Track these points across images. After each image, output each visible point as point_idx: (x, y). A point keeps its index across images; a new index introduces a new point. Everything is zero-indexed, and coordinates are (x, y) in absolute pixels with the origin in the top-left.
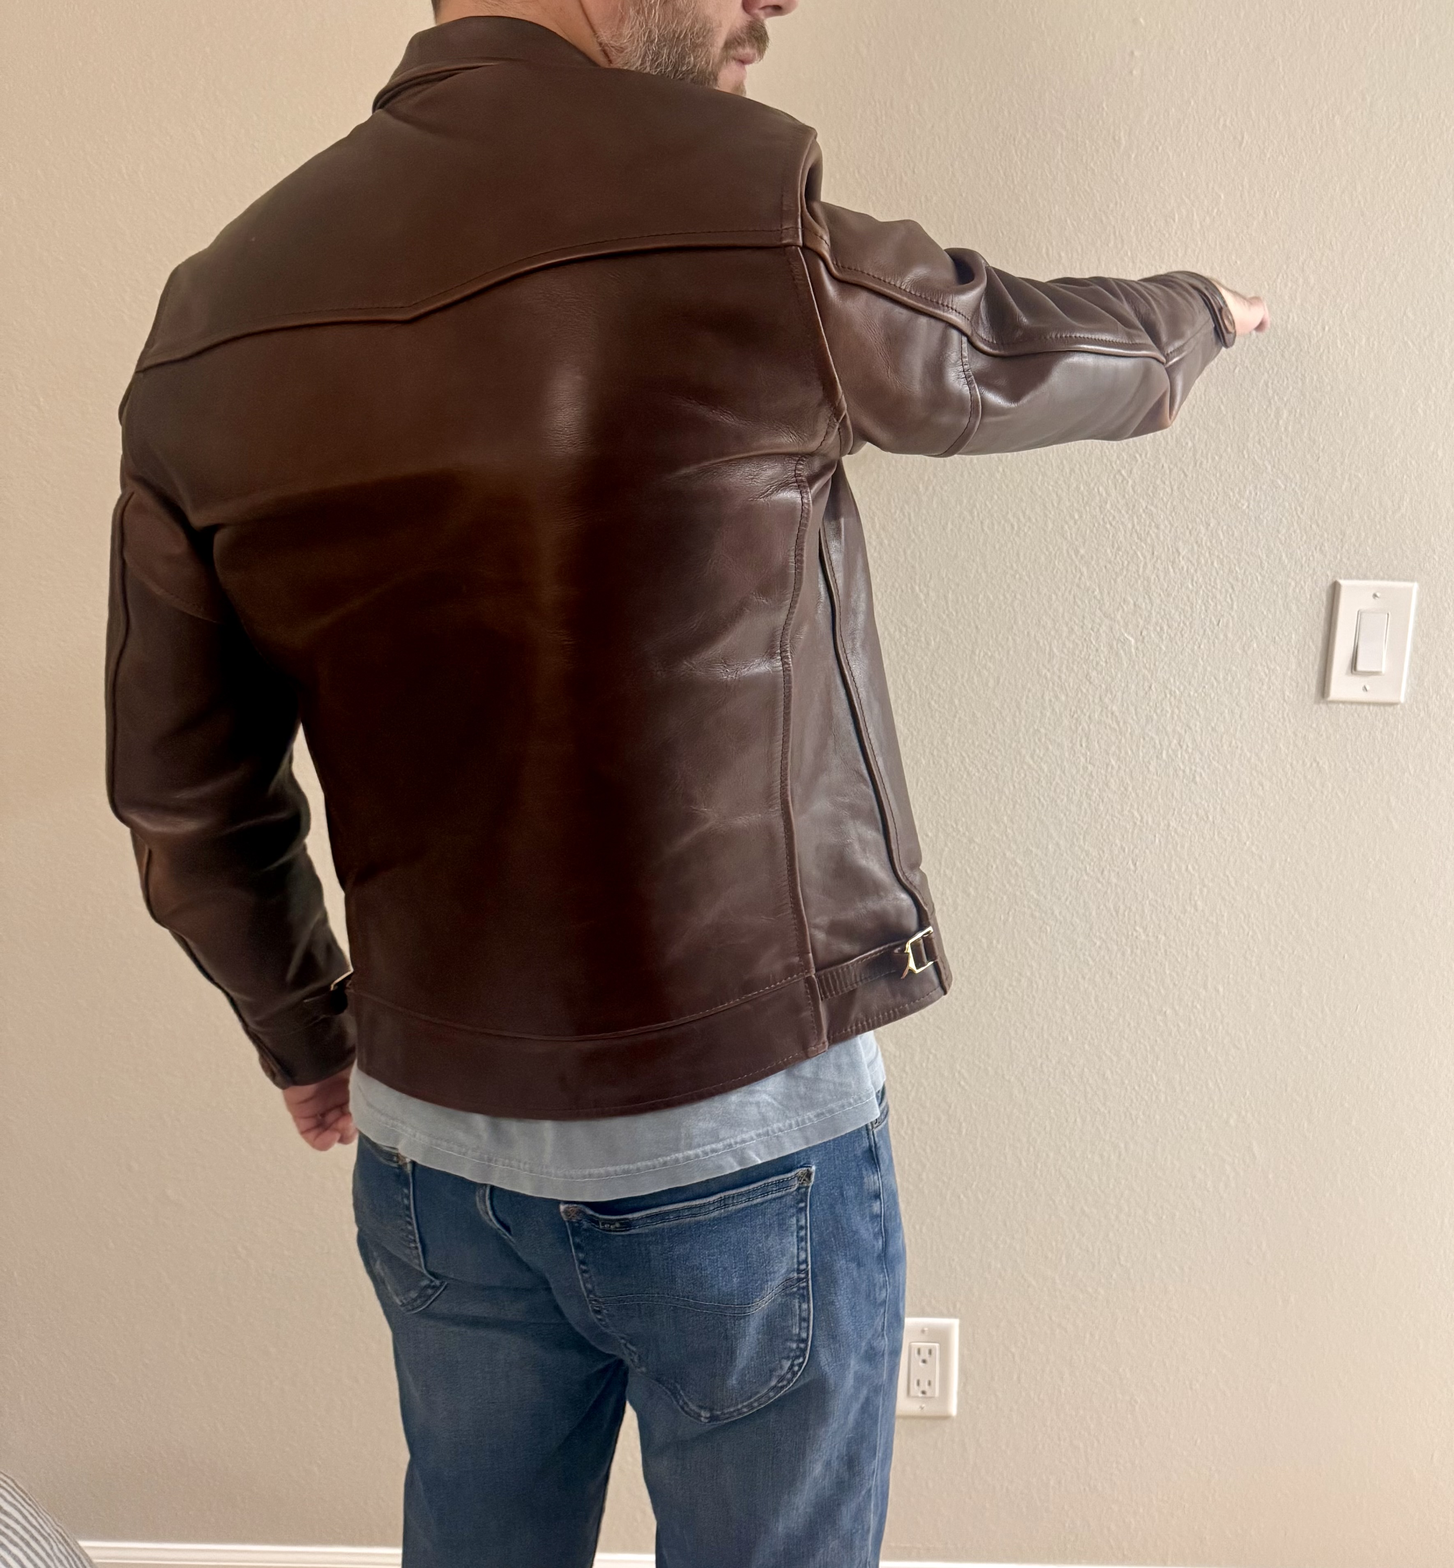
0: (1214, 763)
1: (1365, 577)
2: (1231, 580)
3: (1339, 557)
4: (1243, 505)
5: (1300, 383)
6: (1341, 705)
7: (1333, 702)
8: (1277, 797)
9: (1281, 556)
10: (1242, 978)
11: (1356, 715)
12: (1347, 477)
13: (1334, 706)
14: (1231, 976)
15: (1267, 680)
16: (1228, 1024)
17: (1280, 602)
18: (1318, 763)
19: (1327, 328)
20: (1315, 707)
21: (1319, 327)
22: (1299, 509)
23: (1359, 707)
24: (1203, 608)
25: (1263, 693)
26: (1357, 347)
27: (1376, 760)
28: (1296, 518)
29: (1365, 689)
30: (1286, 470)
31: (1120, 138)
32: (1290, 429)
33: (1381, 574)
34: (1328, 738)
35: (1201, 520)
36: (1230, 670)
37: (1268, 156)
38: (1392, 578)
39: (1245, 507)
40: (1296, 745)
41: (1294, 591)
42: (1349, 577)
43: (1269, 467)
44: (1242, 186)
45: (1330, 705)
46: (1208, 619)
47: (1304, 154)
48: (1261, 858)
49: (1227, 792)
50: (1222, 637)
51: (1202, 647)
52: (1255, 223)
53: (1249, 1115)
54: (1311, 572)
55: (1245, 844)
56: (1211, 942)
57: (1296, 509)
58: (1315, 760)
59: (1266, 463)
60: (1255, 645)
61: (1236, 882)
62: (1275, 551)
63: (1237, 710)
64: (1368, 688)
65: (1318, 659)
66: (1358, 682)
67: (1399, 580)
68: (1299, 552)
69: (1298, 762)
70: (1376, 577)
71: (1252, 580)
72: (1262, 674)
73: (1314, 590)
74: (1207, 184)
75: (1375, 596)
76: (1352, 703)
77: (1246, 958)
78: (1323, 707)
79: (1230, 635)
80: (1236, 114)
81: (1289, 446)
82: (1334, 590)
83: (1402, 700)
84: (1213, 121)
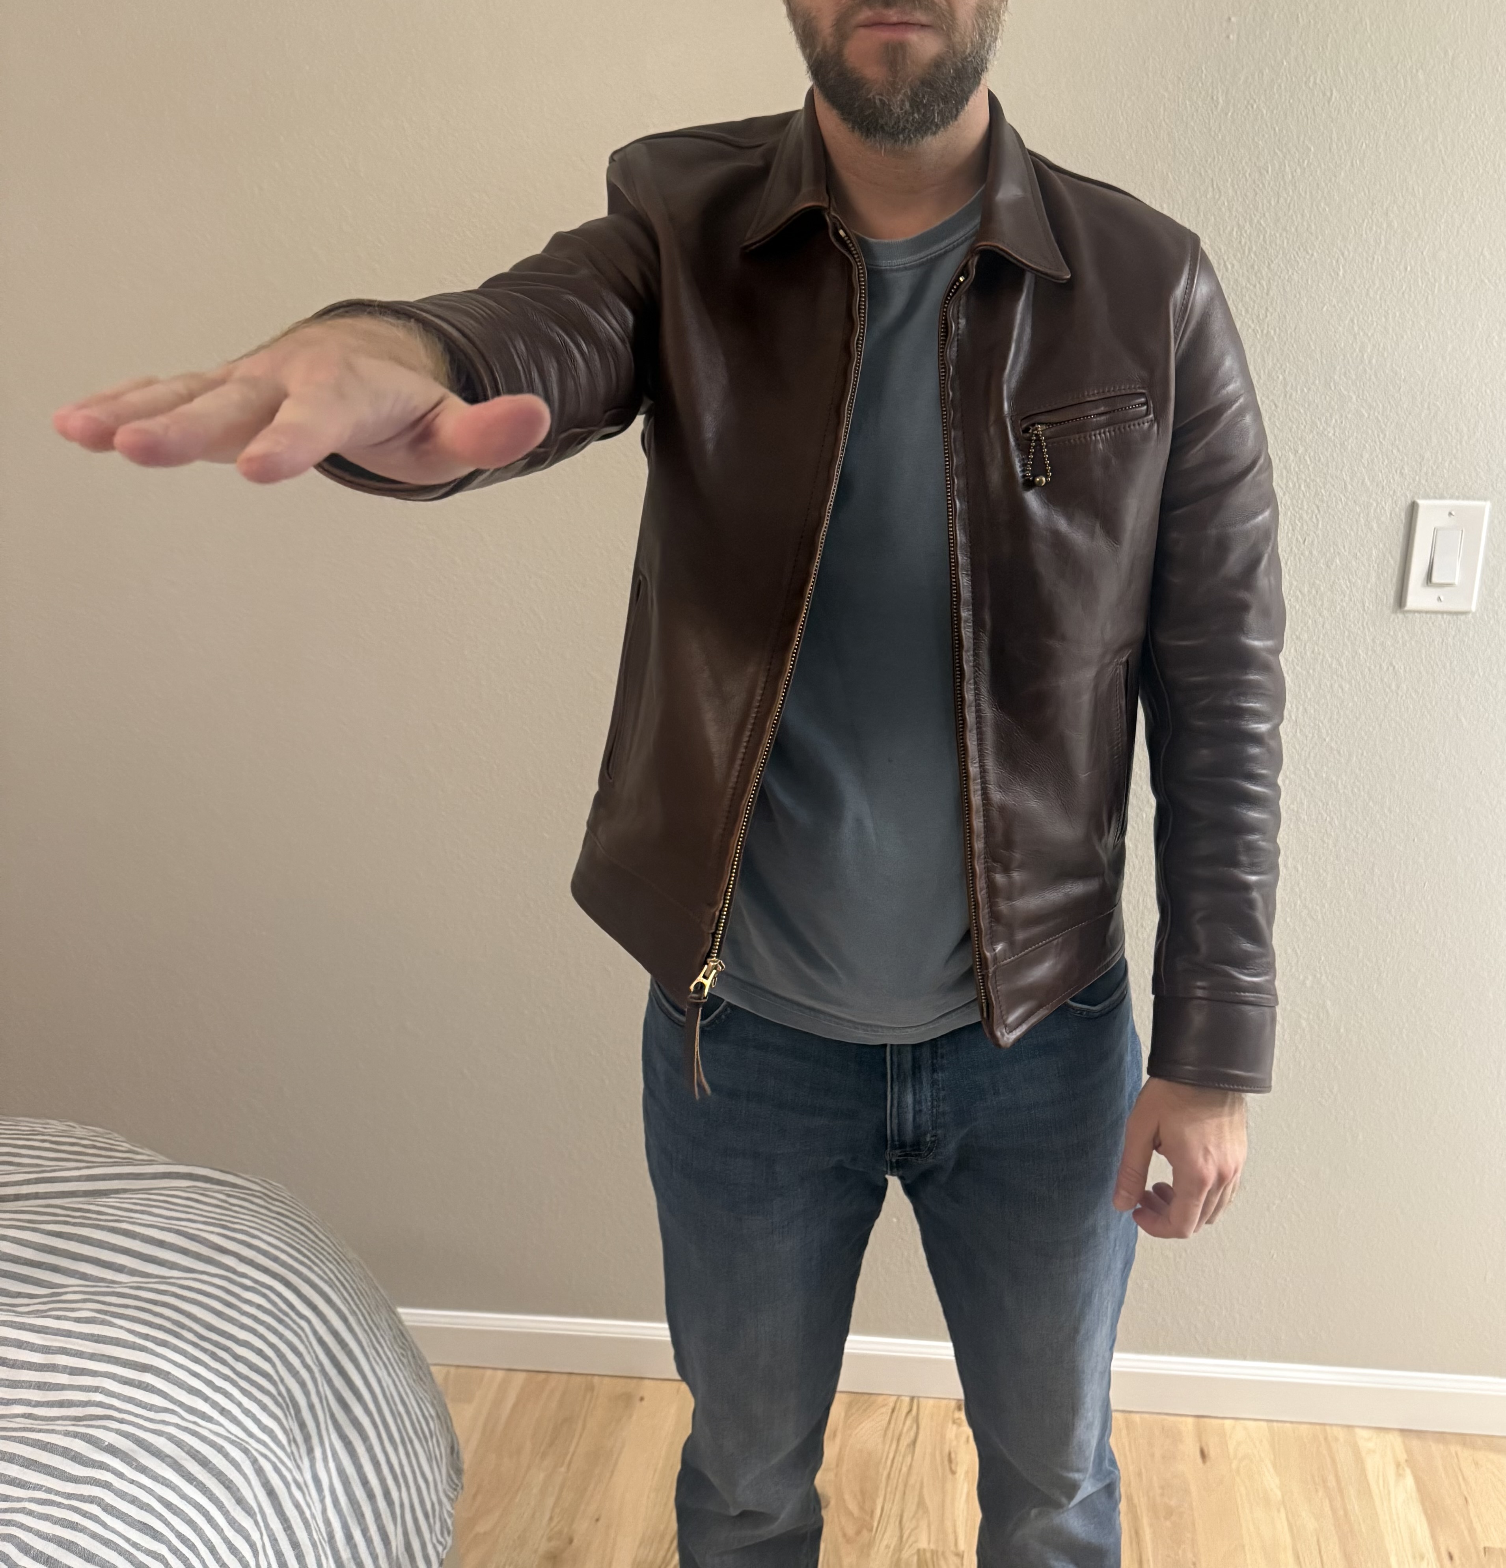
0: (1298, 668)
1: (1442, 497)
2: (1317, 502)
3: (1417, 478)
4: (1329, 432)
5: (1384, 319)
6: (1416, 614)
7: (1410, 611)
8: (1356, 699)
9: (1364, 479)
11: (1430, 624)
12: (1426, 406)
13: (1410, 616)
15: (1348, 592)
17: (1362, 521)
18: (1394, 668)
19: (1409, 269)
20: (1393, 616)
21: (1402, 267)
22: (1381, 436)
23: (1433, 616)
24: (1291, 528)
25: (1345, 604)
26: (1437, 284)
27: (1448, 664)
28: (1378, 443)
29: (1439, 599)
30: (1370, 400)
31: (1218, 98)
32: (1374, 361)
33: (1457, 494)
34: (1404, 644)
35: (1290, 447)
36: (1314, 583)
37: (1355, 110)
38: (1466, 498)
39: (1330, 435)
40: (1374, 651)
41: (1375, 510)
42: (1427, 497)
43: (1354, 397)
44: (1331, 139)
45: (1407, 615)
46: (1295, 539)
47: (1388, 107)
49: (1309, 694)
50: (1307, 553)
51: (1289, 563)
52: (1343, 174)
54: (1391, 493)
57: (1378, 436)
58: (1391, 664)
59: (1351, 394)
60: (1338, 561)
62: (1359, 475)
63: (1321, 620)
64: (1442, 598)
65: (1396, 573)
66: (1433, 592)
67: (1474, 499)
68: (1380, 476)
69: (1375, 667)
70: (1452, 497)
71: (1336, 502)
72: (1344, 587)
73: (1394, 508)
74: (1298, 138)
75: (1450, 514)
76: (1427, 612)
77: (1324, 842)
78: (1401, 616)
79: (1315, 552)
80: (1326, 73)
81: (1373, 377)
82: (1413, 509)
83: (1473, 609)
84: (1304, 79)
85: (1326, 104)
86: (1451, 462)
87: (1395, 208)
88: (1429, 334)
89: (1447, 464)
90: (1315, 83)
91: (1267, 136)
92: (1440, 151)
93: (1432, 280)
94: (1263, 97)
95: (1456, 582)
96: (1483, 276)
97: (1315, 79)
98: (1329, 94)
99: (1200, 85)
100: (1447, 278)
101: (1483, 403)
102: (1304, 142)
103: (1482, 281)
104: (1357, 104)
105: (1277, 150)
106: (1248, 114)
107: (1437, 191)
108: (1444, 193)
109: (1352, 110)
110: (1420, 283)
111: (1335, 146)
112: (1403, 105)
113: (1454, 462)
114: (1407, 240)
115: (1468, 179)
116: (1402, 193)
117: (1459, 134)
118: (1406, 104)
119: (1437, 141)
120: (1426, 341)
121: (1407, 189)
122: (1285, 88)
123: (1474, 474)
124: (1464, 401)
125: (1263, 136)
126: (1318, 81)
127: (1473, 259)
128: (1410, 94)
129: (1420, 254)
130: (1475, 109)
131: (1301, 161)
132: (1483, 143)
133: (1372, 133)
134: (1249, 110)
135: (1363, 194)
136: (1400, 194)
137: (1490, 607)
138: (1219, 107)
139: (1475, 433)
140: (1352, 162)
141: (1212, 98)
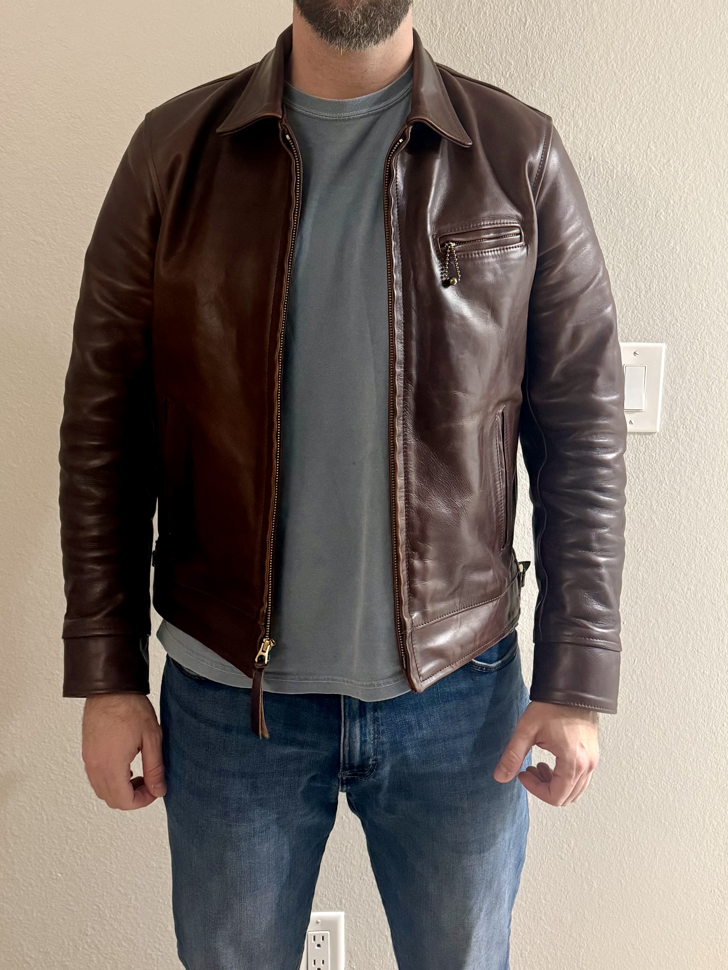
1: (628, 340)
19: (592, 158)
21: (586, 158)
33: (638, 338)
38: (646, 340)
47: (571, 31)
67: (652, 341)
70: (635, 340)
74: (501, 55)
75: (636, 354)
83: (658, 431)
85: (522, 29)
86: (633, 312)
87: (579, 111)
88: (611, 210)
89: (630, 314)
90: (513, 11)
91: (476, 53)
92: (613, 66)
93: (611, 167)
94: (472, 22)
95: (643, 409)
96: (650, 165)
97: (513, 8)
98: (524, 21)
99: (422, 10)
100: (622, 166)
101: (655, 265)
102: (505, 57)
103: (651, 168)
104: (546, 28)
105: (485, 64)
106: (460, 34)
107: (612, 97)
108: (617, 98)
109: (542, 33)
110: (602, 171)
111: (530, 61)
112: (582, 29)
113: (636, 312)
114: (590, 136)
115: (636, 89)
116: (584, 99)
117: (626, 53)
118: (584, 29)
119: (610, 58)
120: (609, 216)
121: (588, 96)
122: (490, 15)
123: (651, 322)
124: (640, 263)
125: (474, 52)
126: (515, 10)
127: (642, 151)
128: (587, 21)
129: (601, 147)
130: (638, 33)
131: (504, 72)
132: (646, 59)
133: (559, 52)
134: (461, 31)
135: (554, 99)
136: (583, 100)
137: (671, 428)
138: (438, 29)
139: (650, 289)
140: (544, 74)
141: (432, 21)
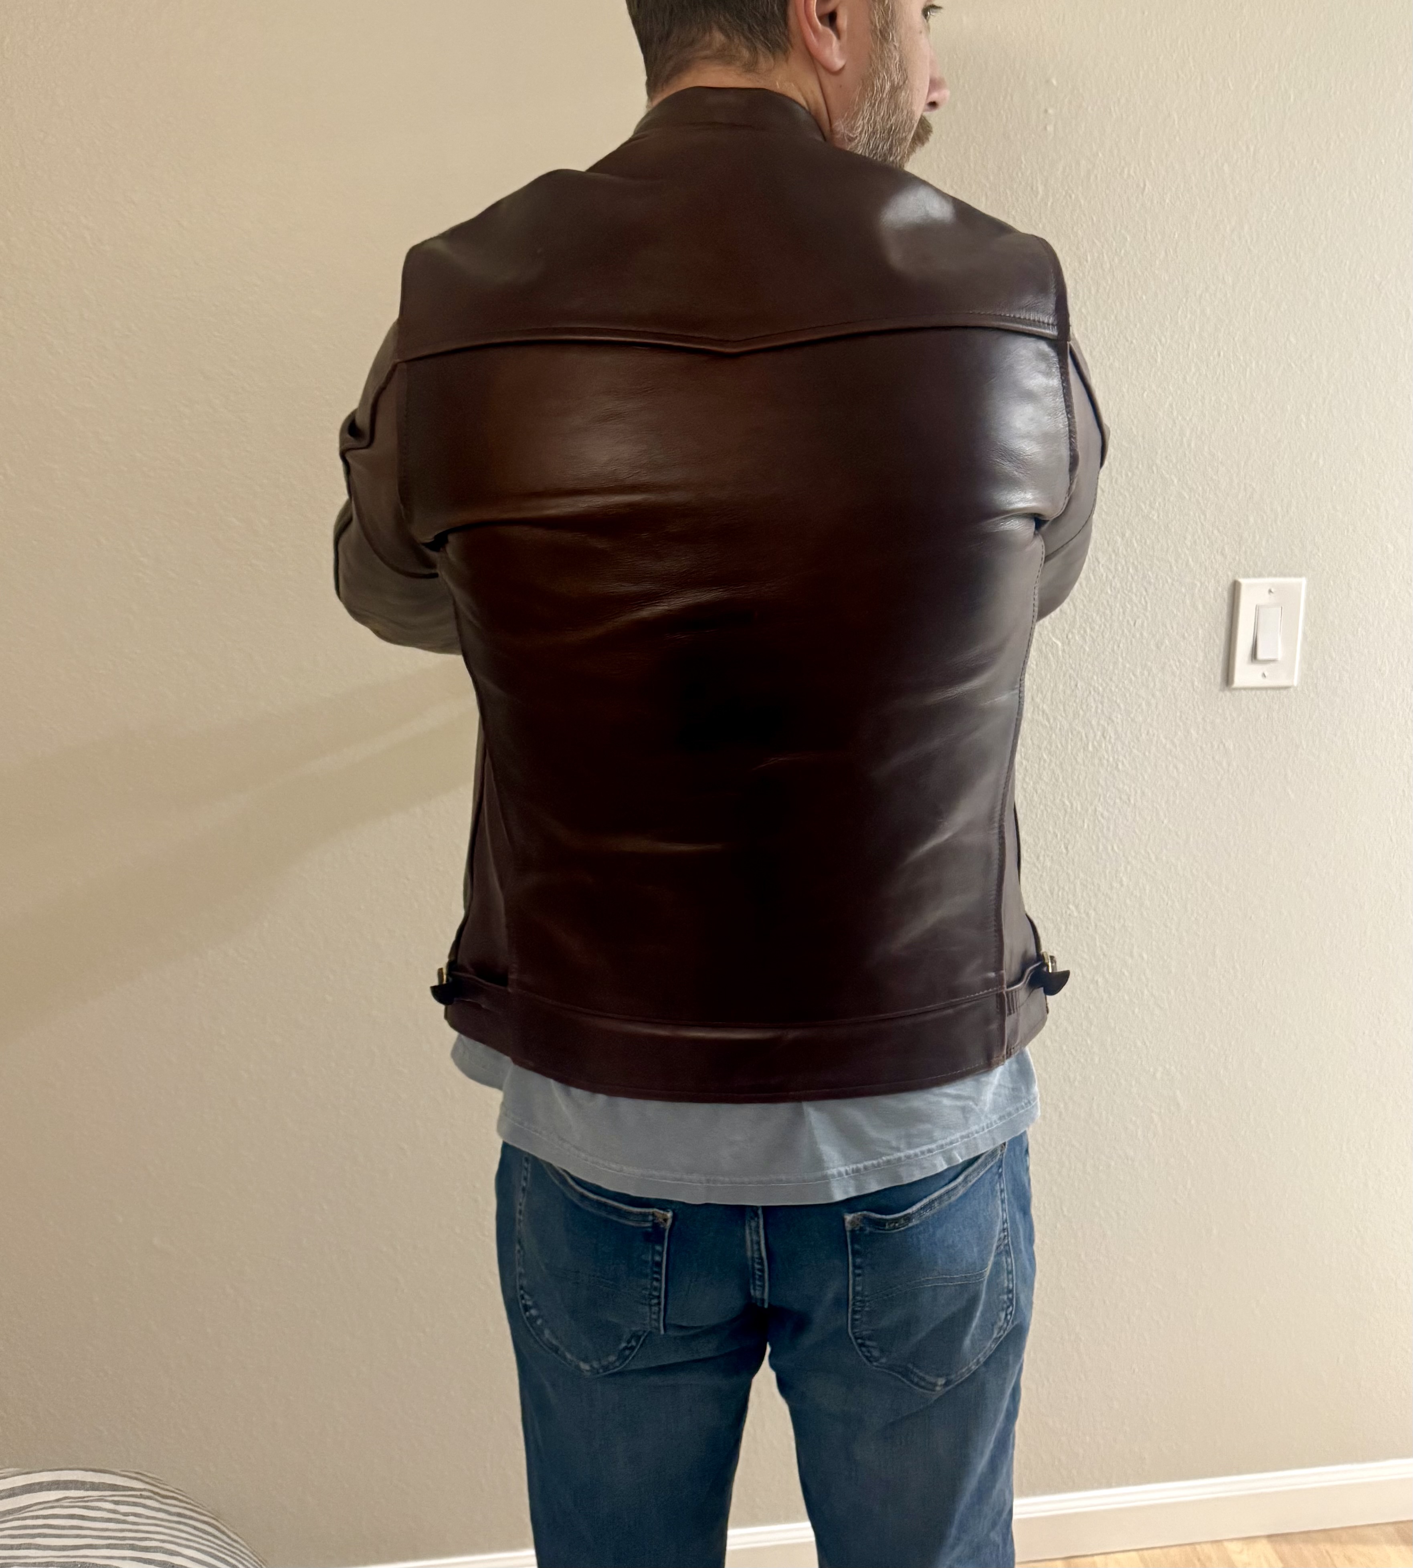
0: (1135, 751)
1: (1260, 575)
2: (1145, 584)
3: (1237, 558)
4: (1154, 516)
5: (1200, 404)
6: (1242, 691)
7: (1236, 689)
8: (1190, 779)
9: (1188, 560)
10: (1164, 944)
11: (1256, 699)
12: (1243, 487)
13: (1237, 693)
14: (1154, 943)
15: (1177, 672)
16: (1152, 987)
17: (1188, 602)
18: (1224, 746)
19: (1222, 354)
20: (1221, 694)
21: (1216, 353)
22: (1202, 517)
23: (1258, 692)
24: (1121, 610)
25: (1175, 685)
26: (1248, 369)
27: (1274, 739)
28: (1200, 524)
29: (1264, 675)
30: (1190, 482)
31: (1037, 188)
32: (1193, 445)
33: (1274, 572)
34: (1233, 721)
35: (1117, 531)
36: (1146, 665)
37: (1167, 201)
38: (1283, 575)
39: (1155, 518)
40: (1205, 730)
41: (1199, 591)
42: (1247, 576)
43: (1176, 481)
44: (1146, 230)
45: (1233, 692)
46: (1125, 620)
48: (1177, 835)
49: (1146, 777)
50: (1138, 635)
51: (1121, 645)
52: (1157, 262)
53: (1173, 1068)
54: (1214, 573)
55: (1163, 822)
56: (1135, 913)
57: (1199, 517)
58: (1222, 742)
59: (1173, 477)
60: (1167, 642)
61: (1157, 859)
62: (1183, 556)
63: (1153, 701)
64: (1266, 674)
65: (1222, 650)
66: (1257, 669)
67: (1290, 576)
68: (1203, 556)
69: (1206, 745)
70: (1270, 575)
71: (1163, 585)
72: (1174, 668)
73: (1217, 589)
74: (1115, 228)
75: (1270, 591)
76: (1252, 689)
78: (1228, 694)
79: (1145, 634)
80: (1139, 164)
81: (1192, 460)
82: (1235, 589)
83: (1294, 683)
84: (1119, 170)
85: (1140, 196)
86: (1268, 541)
90: (1129, 174)
91: (1085, 226)
93: (1244, 365)
94: (1080, 188)
95: (1279, 658)
97: (1129, 171)
98: (1142, 185)
99: (1020, 175)
102: (1120, 232)
104: (1169, 195)
105: (1095, 240)
106: (1066, 204)
109: (1165, 201)
110: (1233, 370)
111: (1149, 236)
114: (1219, 326)
119: (1243, 231)
121: (1218, 277)
122: (1102, 179)
125: (1082, 225)
128: (1217, 186)
131: (1118, 250)
133: (1183, 223)
134: (1067, 200)
135: (1177, 282)
140: (1166, 252)
